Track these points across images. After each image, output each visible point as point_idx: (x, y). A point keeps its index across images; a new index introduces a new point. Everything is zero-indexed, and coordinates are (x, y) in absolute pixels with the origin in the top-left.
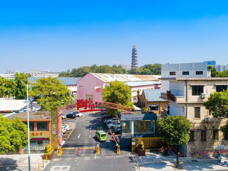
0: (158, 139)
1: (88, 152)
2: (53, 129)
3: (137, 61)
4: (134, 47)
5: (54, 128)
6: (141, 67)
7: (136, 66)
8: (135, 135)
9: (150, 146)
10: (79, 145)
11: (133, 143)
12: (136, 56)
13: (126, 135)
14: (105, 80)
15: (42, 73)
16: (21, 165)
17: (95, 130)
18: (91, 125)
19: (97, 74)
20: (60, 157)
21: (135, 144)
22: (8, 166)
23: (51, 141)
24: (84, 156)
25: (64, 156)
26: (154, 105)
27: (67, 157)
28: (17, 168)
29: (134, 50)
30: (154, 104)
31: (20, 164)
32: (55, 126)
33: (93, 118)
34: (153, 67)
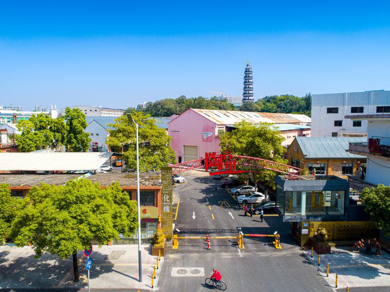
0: (350, 225)
1: (223, 244)
2: (164, 203)
3: (252, 90)
4: (247, 65)
5: (166, 202)
6: (260, 100)
7: (250, 98)
8: (308, 217)
9: (333, 236)
10: (201, 231)
11: (304, 231)
12: (251, 81)
13: (291, 216)
14: (218, 121)
15: (96, 110)
16: (119, 265)
17: (216, 205)
18: (206, 197)
19: (202, 110)
20: (176, 252)
21: (307, 233)
22: (98, 265)
23: (160, 224)
24: (220, 251)
25: (183, 249)
26: (317, 164)
27: (190, 252)
28: (113, 268)
29: (247, 72)
30: (318, 162)
31: (117, 263)
32: (167, 197)
33: (204, 186)
34: (281, 100)
